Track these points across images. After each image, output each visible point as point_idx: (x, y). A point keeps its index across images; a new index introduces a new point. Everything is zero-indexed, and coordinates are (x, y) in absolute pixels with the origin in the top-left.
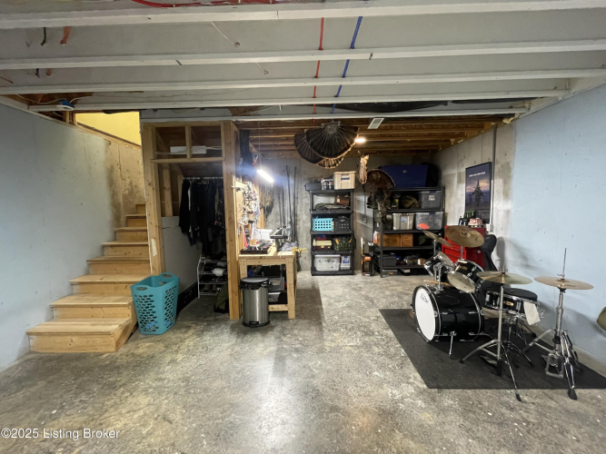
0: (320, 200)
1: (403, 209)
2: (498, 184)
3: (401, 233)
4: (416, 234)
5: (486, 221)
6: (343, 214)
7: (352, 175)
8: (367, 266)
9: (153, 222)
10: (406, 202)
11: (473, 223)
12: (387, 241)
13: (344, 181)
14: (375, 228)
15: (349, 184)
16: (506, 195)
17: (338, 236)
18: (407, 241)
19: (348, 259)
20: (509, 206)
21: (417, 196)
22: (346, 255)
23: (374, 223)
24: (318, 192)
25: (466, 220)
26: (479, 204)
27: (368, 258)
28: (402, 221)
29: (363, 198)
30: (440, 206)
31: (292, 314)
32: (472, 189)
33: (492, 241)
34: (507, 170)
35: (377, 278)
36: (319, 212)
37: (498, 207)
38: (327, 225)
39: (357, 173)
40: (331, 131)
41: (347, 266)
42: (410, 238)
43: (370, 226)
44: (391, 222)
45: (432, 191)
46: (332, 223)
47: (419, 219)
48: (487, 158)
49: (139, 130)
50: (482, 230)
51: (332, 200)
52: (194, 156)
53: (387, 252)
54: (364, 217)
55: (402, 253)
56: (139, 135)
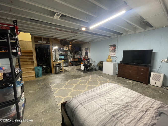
0: (61, 52)
1: (76, 54)
2: (89, 51)
3: (76, 58)
4: (78, 58)
5: (88, 56)
6: (65, 55)
7: (68, 48)
8: (70, 65)
9: (35, 56)
10: (77, 53)
11: (86, 56)
12: (74, 60)
13: (66, 49)
14: (71, 58)
15: (67, 49)
16: (90, 52)
17: (65, 59)
18: (77, 60)
19: (67, 64)
20: (90, 54)
21: (78, 52)
22: (66, 63)
23: (71, 57)
24: (61, 51)
25: (85, 56)
26: (87, 54)
27: (71, 63)
28: (76, 56)
29: (69, 52)
30: (81, 54)
31: (63, 71)
32: (86, 51)
33: (88, 58)
34: (90, 49)
35: (73, 66)
36: (61, 55)
37: (89, 54)
38: (63, 57)
39: (69, 48)
40: (68, 41)
41: (67, 65)
42: (77, 59)
43: (70, 57)
44: (74, 57)
45: (80, 51)
46: (64, 57)
47: (79, 56)
48: (88, 47)
49: (31, 37)
50: (87, 57)
51: (63, 52)
52: (43, 43)
53: (74, 62)
54: (69, 56)
55: (76, 62)
56: (31, 38)
